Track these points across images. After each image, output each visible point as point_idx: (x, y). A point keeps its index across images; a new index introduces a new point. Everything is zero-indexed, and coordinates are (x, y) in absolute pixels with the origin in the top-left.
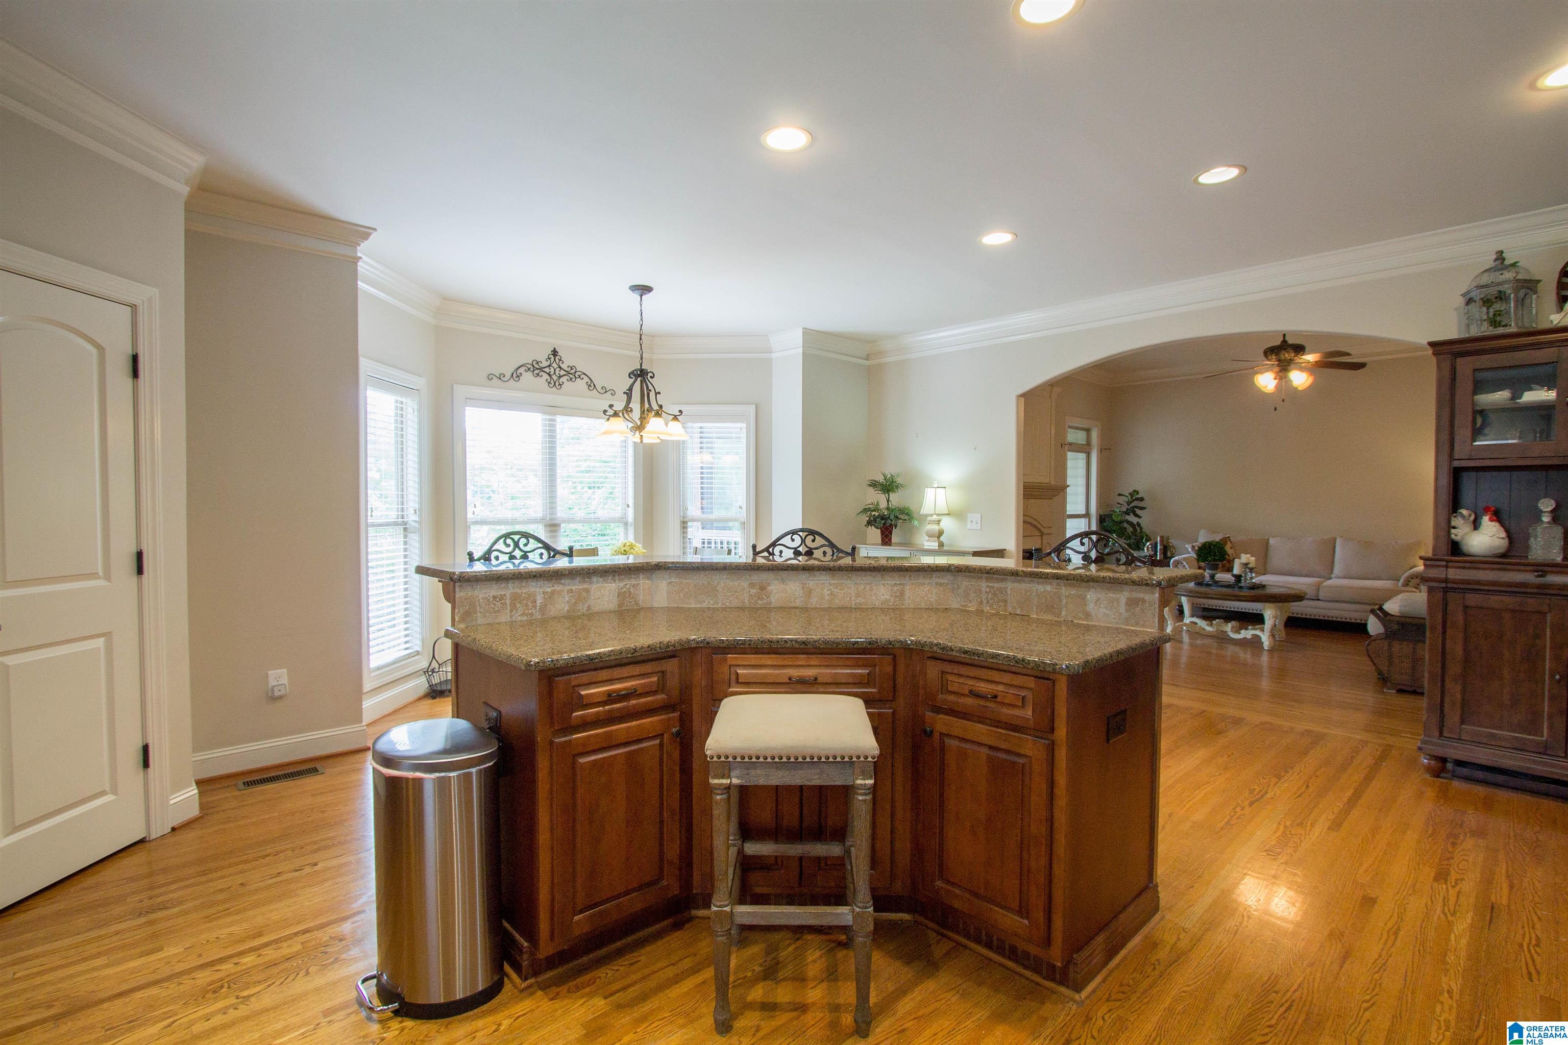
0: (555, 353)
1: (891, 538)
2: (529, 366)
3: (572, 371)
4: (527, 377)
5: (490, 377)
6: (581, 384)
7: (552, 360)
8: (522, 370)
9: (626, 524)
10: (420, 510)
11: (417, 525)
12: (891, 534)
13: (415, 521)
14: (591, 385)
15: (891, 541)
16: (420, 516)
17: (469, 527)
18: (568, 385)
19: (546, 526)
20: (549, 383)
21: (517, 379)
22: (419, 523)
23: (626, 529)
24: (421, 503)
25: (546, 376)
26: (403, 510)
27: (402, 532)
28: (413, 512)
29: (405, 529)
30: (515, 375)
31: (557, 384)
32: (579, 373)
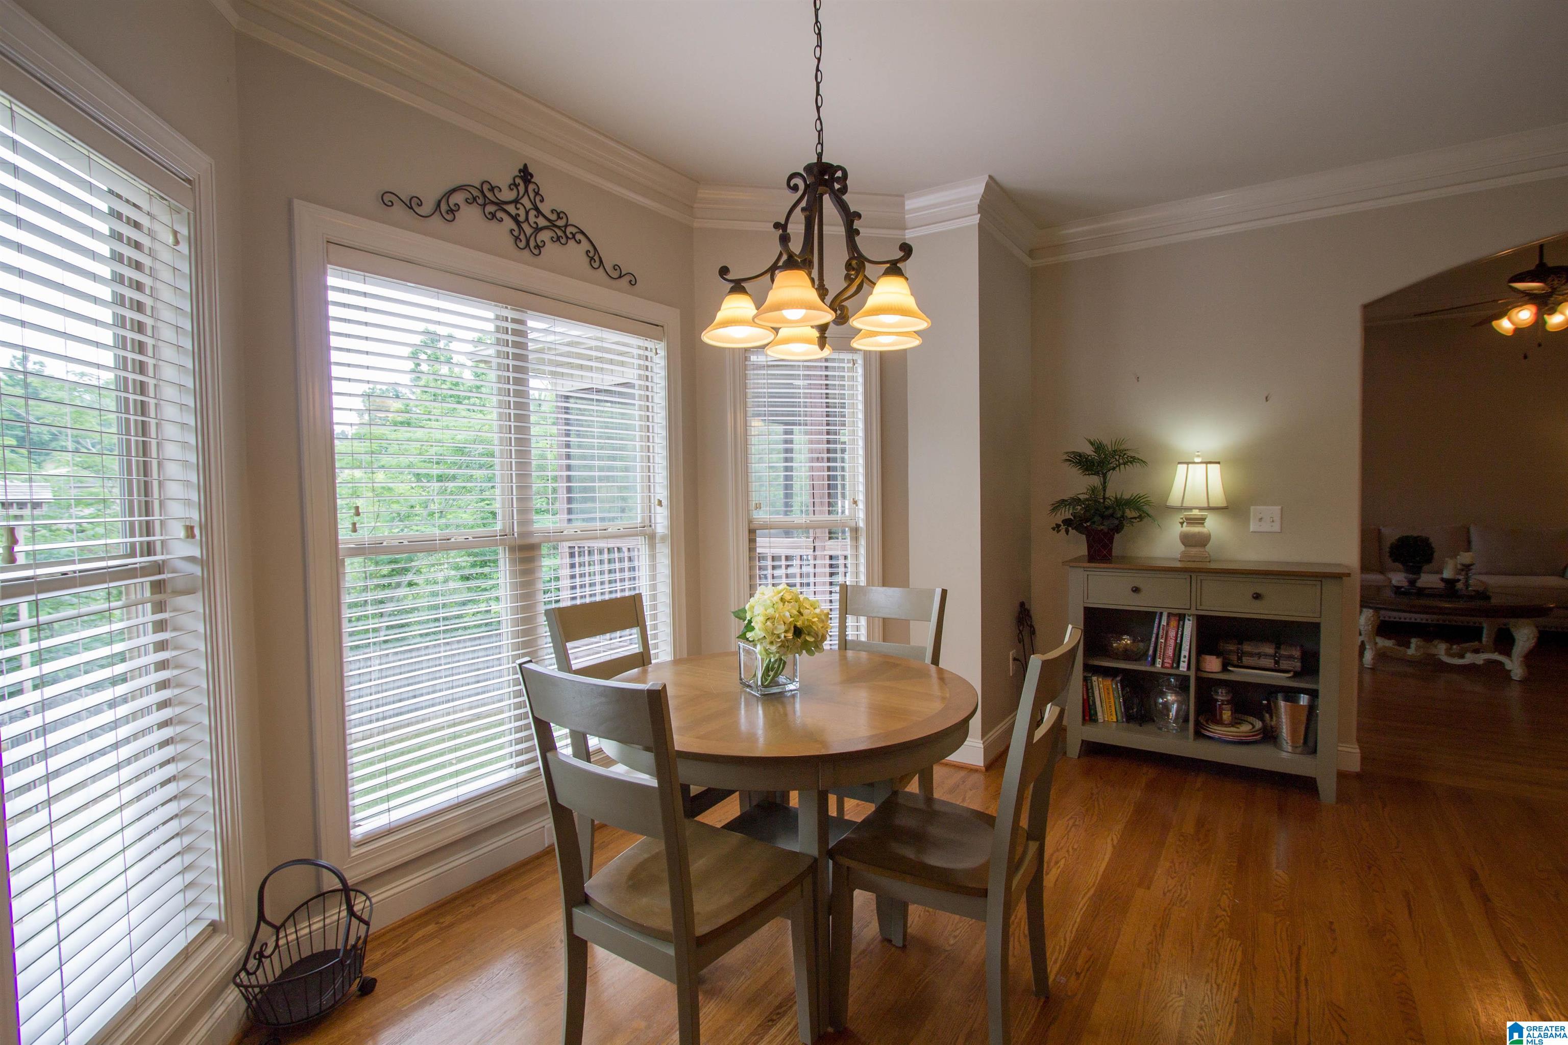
0: (526, 175)
1: (1111, 550)
2: (476, 193)
3: (560, 223)
4: (470, 215)
5: (387, 199)
6: (576, 252)
7: (522, 188)
8: (458, 198)
9: (652, 538)
10: (206, 527)
11: (197, 570)
12: (1111, 543)
13: (191, 559)
14: (595, 258)
15: (1110, 555)
16: (207, 545)
17: (343, 561)
18: (552, 250)
19: (512, 549)
20: (517, 238)
21: (449, 217)
22: (205, 562)
23: (652, 546)
24: (206, 507)
25: (509, 223)
26: (148, 529)
27: (148, 593)
28: (182, 534)
29: (158, 587)
30: (444, 207)
31: (532, 244)
32: (574, 230)
